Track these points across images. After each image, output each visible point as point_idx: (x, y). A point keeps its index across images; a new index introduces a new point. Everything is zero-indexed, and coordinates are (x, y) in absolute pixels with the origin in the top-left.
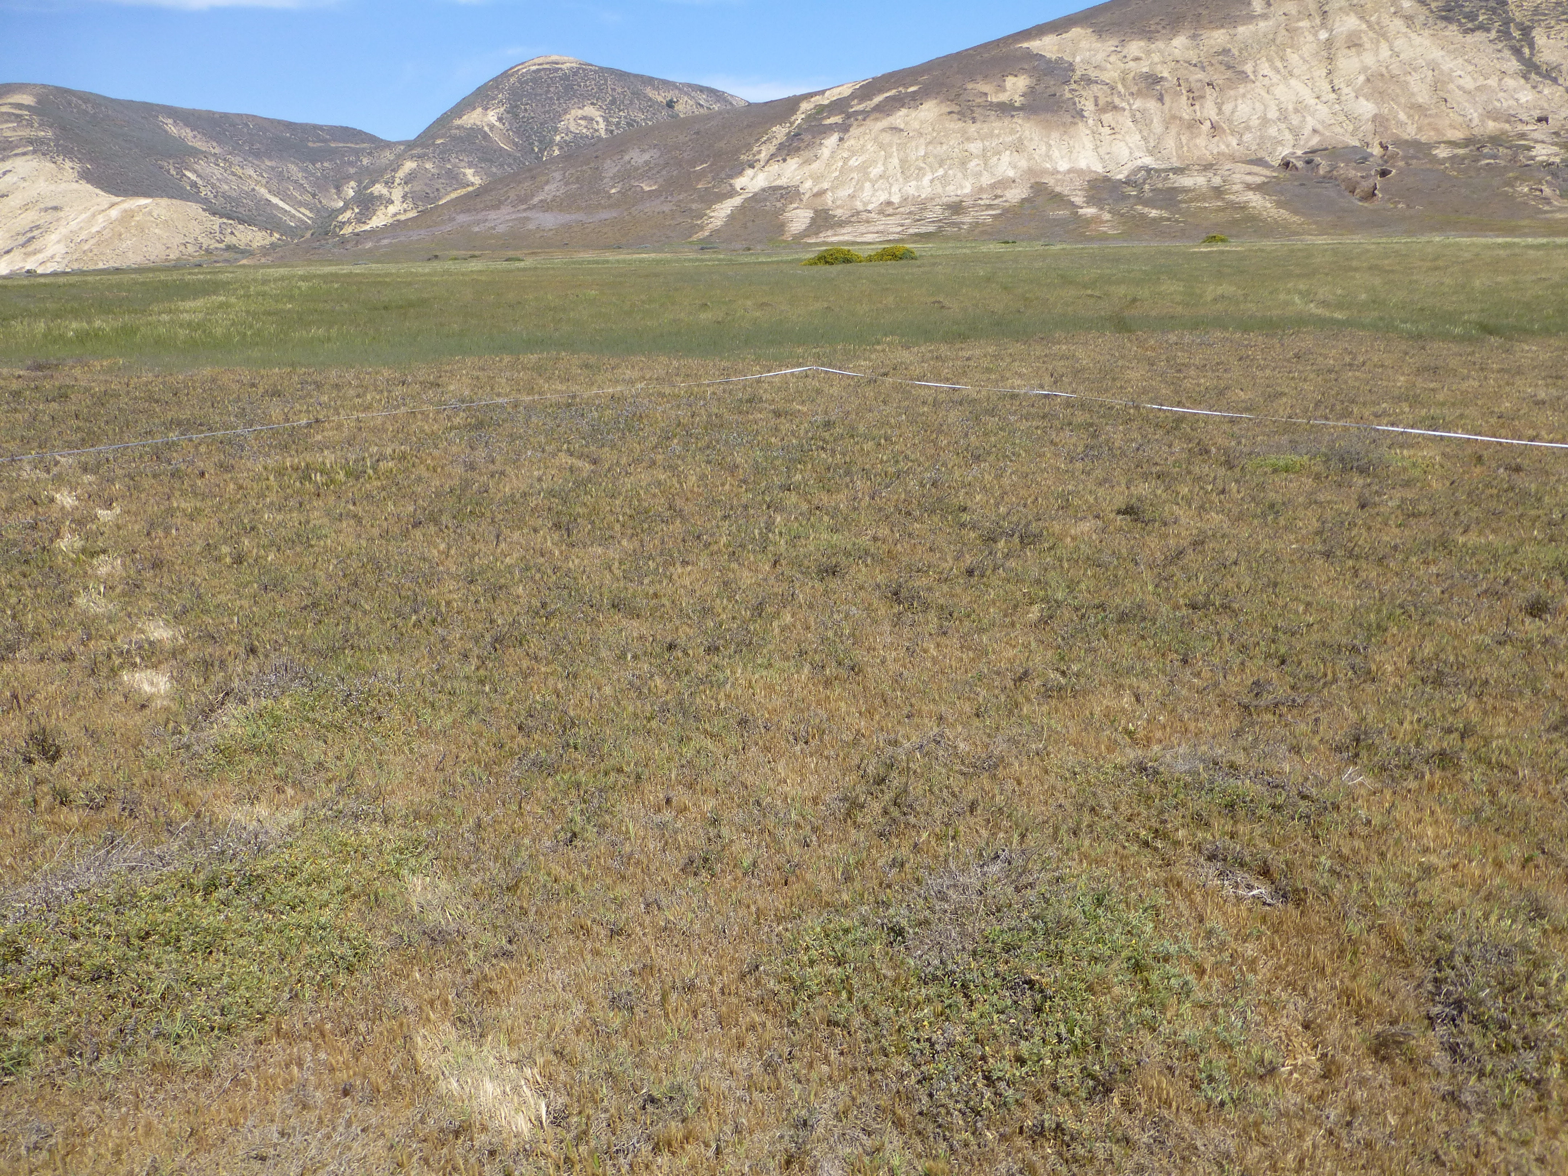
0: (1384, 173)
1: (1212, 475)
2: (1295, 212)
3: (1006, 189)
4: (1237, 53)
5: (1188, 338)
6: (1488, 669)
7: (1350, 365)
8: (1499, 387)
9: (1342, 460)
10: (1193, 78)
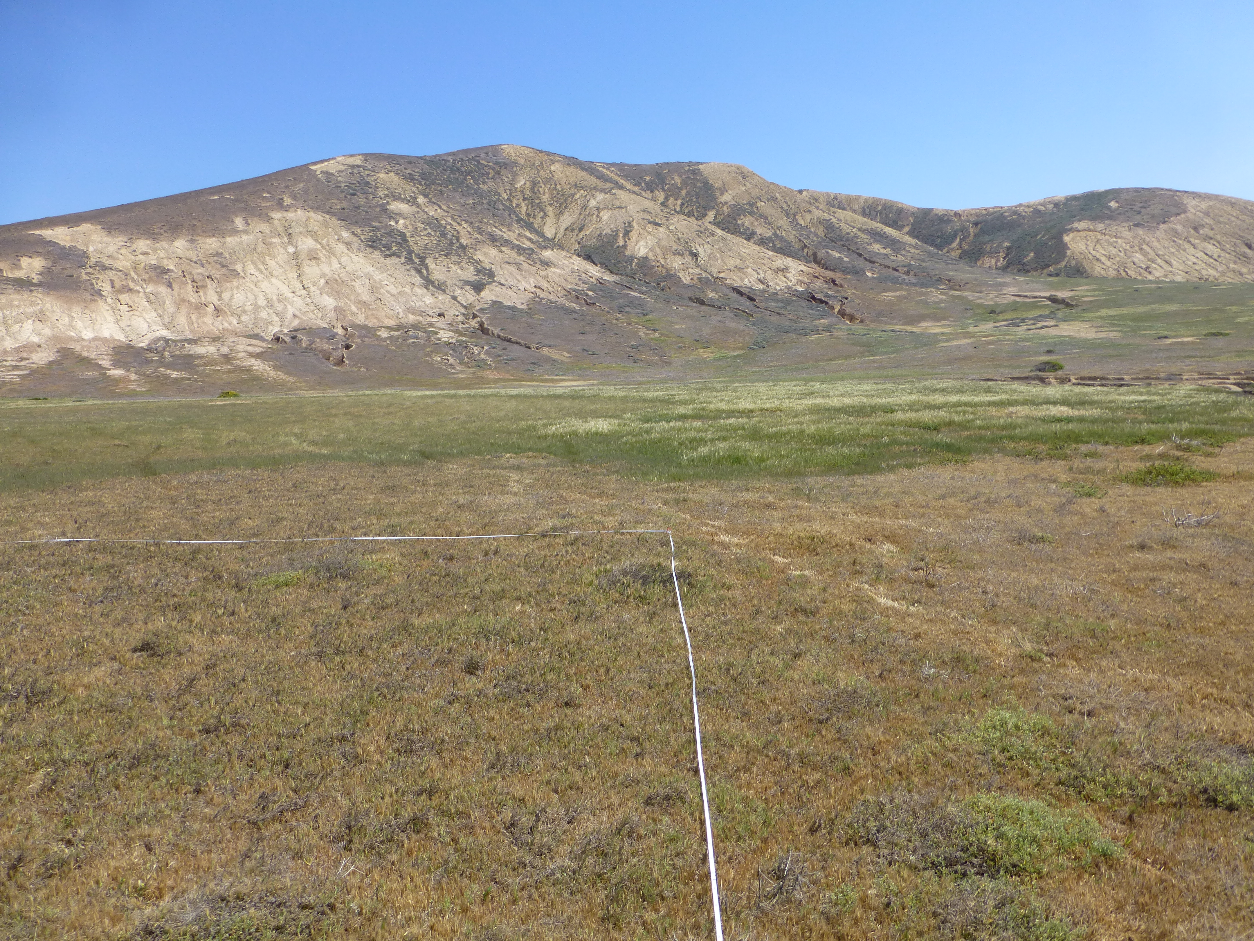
0: (347, 347)
1: (224, 599)
2: (289, 374)
3: (31, 352)
4: (228, 256)
5: (206, 478)
6: (444, 727)
7: (334, 490)
8: (436, 497)
9: (328, 570)
10: (195, 272)
